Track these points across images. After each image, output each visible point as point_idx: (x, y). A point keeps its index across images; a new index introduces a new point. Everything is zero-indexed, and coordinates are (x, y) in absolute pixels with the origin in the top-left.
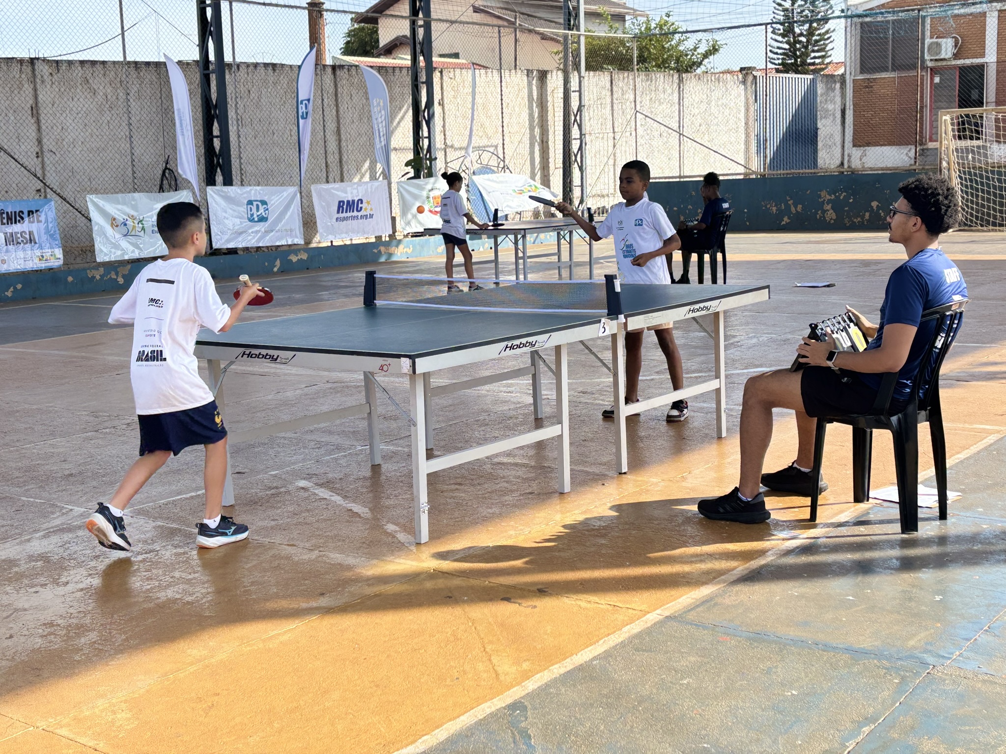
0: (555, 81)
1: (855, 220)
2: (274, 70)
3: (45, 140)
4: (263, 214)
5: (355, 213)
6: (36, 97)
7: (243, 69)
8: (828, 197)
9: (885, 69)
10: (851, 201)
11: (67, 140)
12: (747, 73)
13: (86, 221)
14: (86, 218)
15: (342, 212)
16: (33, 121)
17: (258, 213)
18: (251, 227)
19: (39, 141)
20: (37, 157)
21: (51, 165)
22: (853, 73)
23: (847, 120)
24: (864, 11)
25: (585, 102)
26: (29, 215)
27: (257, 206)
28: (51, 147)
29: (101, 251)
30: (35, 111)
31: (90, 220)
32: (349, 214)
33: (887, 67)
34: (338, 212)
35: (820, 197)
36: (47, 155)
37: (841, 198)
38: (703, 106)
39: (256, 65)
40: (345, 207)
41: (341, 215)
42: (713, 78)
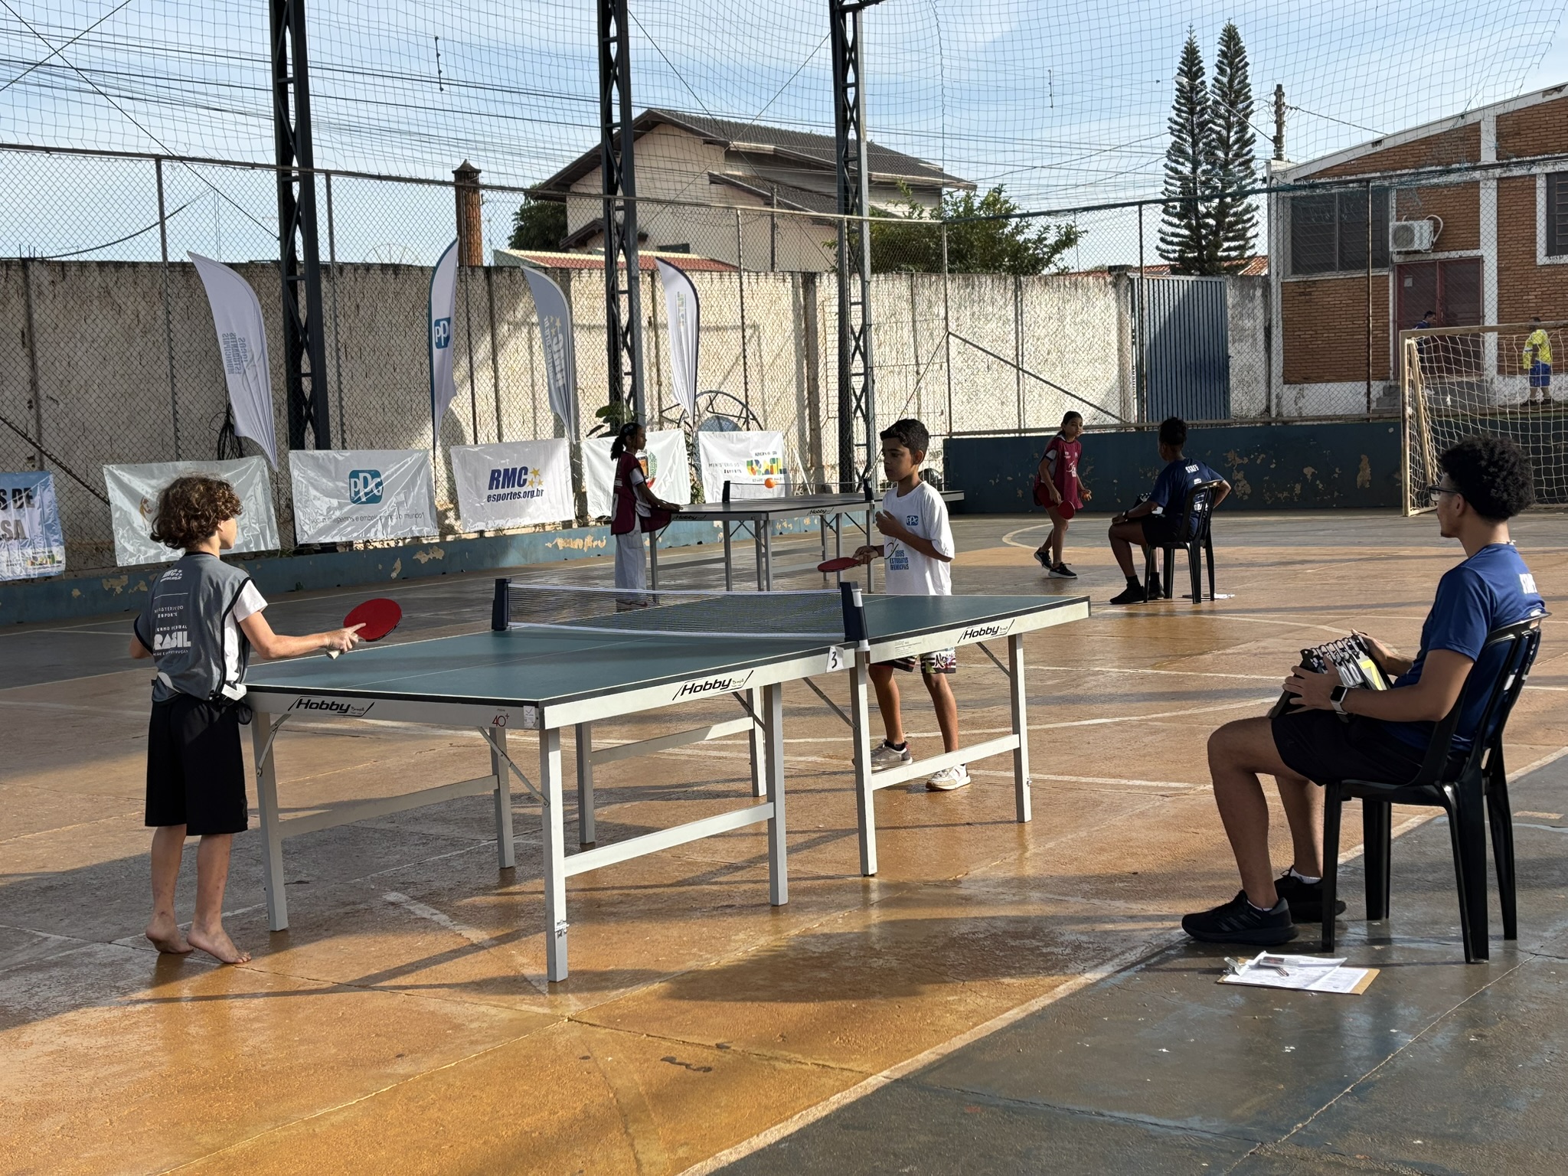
0: (827, 289)
1: (1280, 495)
2: (396, 274)
3: (40, 383)
4: (375, 491)
5: (516, 489)
6: (29, 317)
7: (348, 274)
8: (1239, 461)
9: (1329, 267)
10: (1273, 466)
11: (74, 382)
12: (1119, 275)
13: (101, 504)
14: (103, 499)
15: (497, 487)
16: (22, 354)
17: (367, 490)
18: (357, 510)
19: (34, 384)
20: (30, 407)
21: (50, 421)
22: (1281, 274)
23: (1273, 343)
24: (1295, 180)
25: (874, 318)
26: (14, 496)
27: (365, 479)
28: (50, 393)
29: (125, 550)
30: (28, 338)
31: (108, 503)
32: (507, 491)
33: (1334, 264)
34: (491, 488)
35: (1226, 460)
36: (45, 404)
37: (1259, 462)
38: (1054, 325)
39: (368, 267)
40: (501, 479)
41: (495, 492)
42: (1067, 283)
